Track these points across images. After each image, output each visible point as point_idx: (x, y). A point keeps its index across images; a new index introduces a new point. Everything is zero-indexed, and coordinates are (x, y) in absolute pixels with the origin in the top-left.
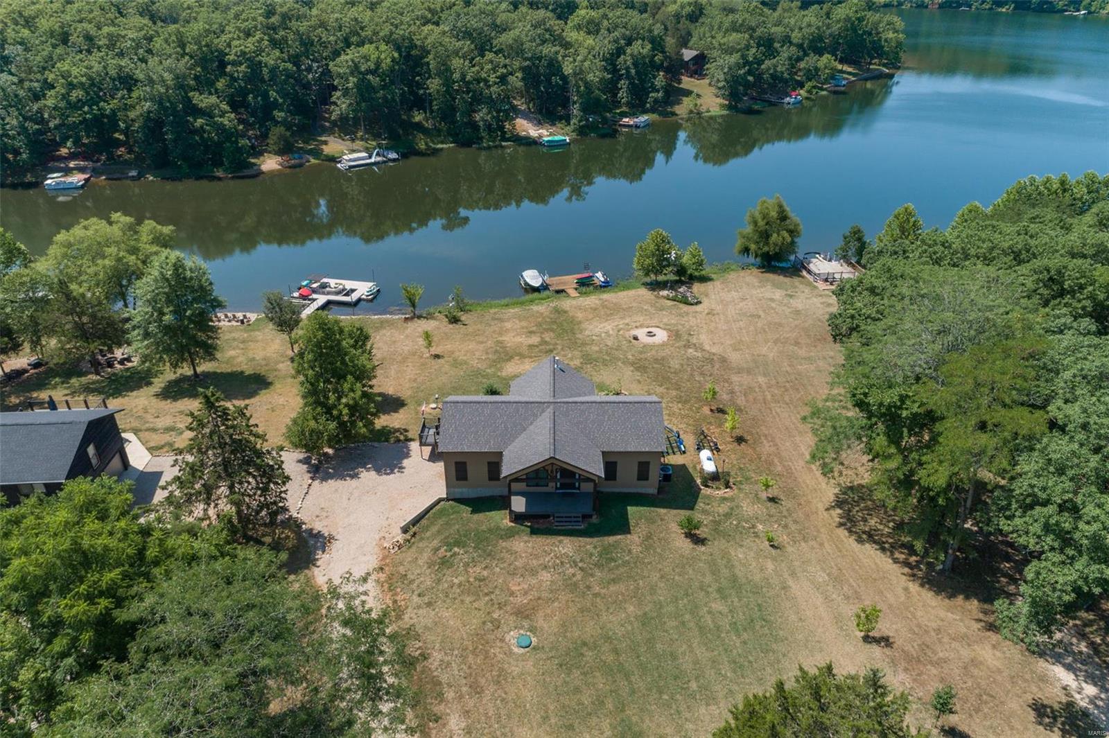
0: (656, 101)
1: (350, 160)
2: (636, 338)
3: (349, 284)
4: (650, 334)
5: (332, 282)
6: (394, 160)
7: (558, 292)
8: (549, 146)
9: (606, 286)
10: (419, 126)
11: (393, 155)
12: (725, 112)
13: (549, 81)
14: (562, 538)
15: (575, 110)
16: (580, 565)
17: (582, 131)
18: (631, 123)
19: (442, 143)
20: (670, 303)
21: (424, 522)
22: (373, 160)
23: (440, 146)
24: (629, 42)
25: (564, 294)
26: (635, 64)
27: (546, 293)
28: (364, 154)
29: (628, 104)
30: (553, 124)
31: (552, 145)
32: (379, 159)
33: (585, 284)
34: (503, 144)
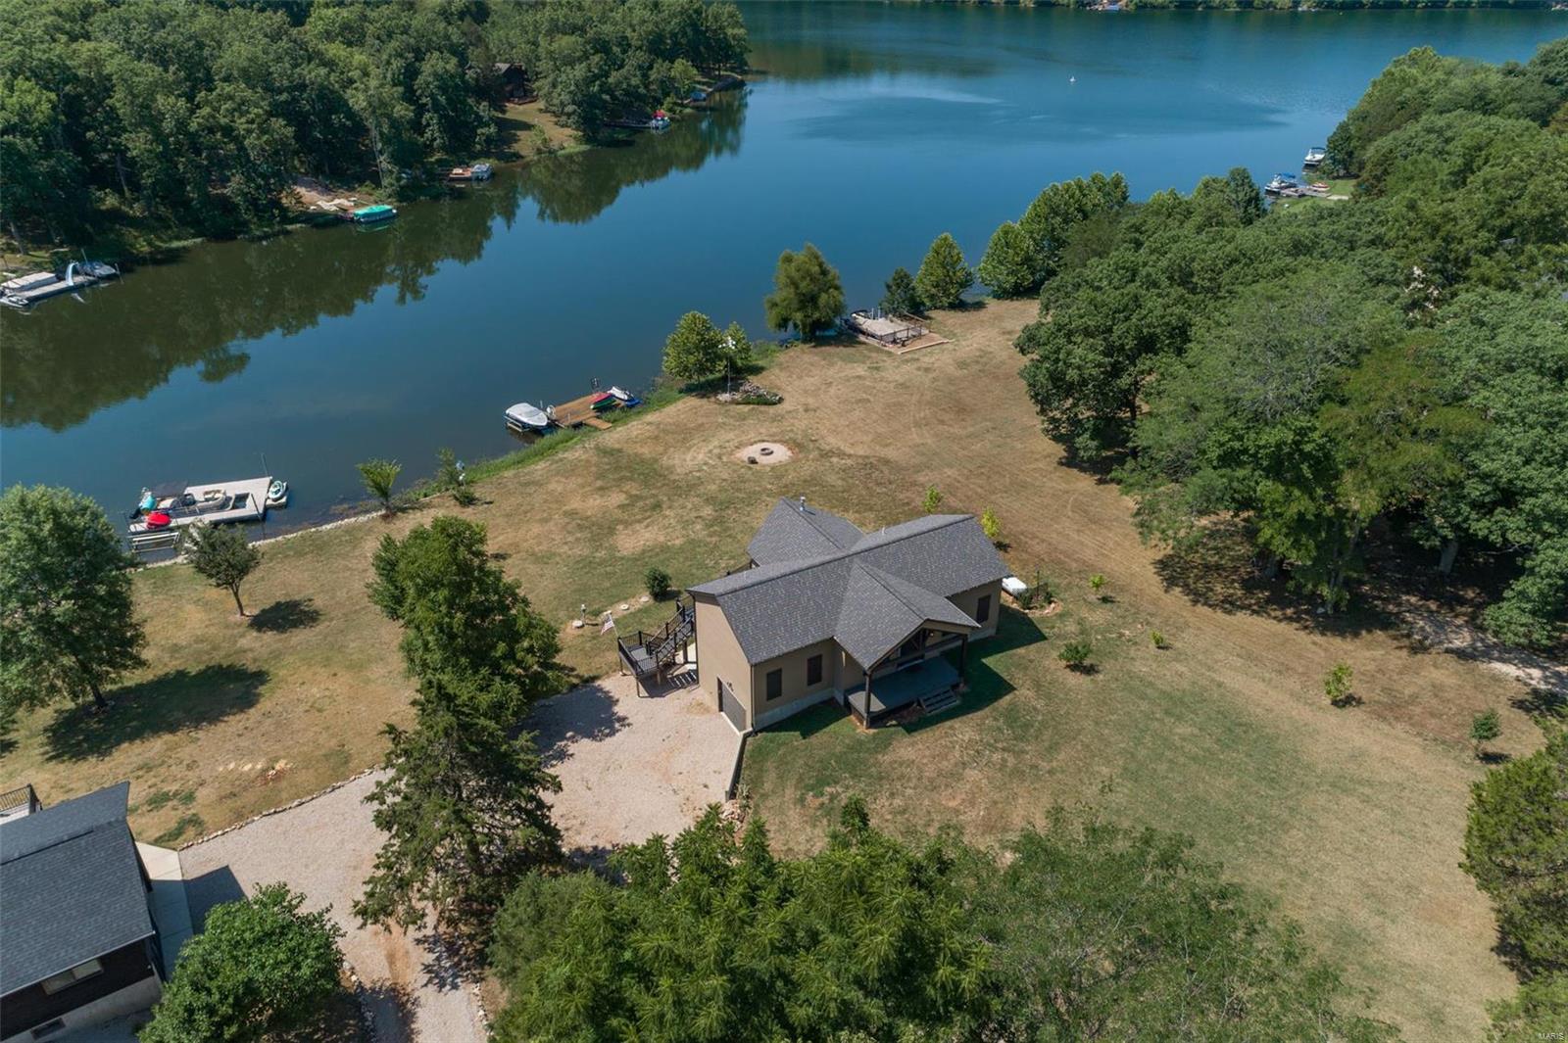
0: (489, 140)
1: (23, 288)
2: (753, 461)
3: (233, 488)
4: (766, 452)
5: (197, 492)
6: (109, 278)
7: (577, 426)
8: (367, 223)
9: (633, 406)
10: (115, 215)
11: (104, 270)
12: (584, 147)
13: (328, 123)
14: (948, 723)
15: (384, 162)
16: (1000, 745)
17: (403, 195)
18: (468, 174)
19: (178, 238)
21: (745, 773)
22: (70, 282)
23: (175, 244)
24: (419, 56)
25: (584, 429)
26: (443, 89)
27: (559, 435)
28: (45, 275)
29: (443, 148)
30: (351, 189)
31: (372, 220)
32: (80, 279)
33: (605, 407)
34: (289, 227)
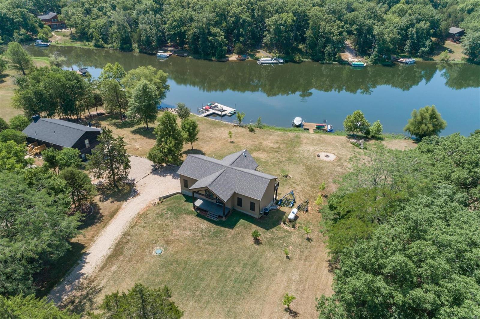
0: (423, 52)
1: (263, 60)
2: (319, 156)
3: (225, 108)
4: (327, 156)
5: (219, 106)
6: (281, 63)
7: (305, 129)
8: (354, 66)
10: (300, 51)
11: (281, 61)
12: (465, 62)
13: (366, 36)
14: (205, 221)
15: (374, 52)
16: (203, 233)
17: (375, 63)
18: (404, 61)
19: (306, 58)
20: (352, 145)
21: (169, 199)
22: (272, 62)
23: (305, 60)
24: (419, 21)
25: (307, 131)
26: (417, 32)
27: (301, 128)
28: (270, 59)
29: (408, 52)
30: (363, 57)
31: (356, 66)
32: (275, 61)
33: (320, 128)
34: (333, 62)
